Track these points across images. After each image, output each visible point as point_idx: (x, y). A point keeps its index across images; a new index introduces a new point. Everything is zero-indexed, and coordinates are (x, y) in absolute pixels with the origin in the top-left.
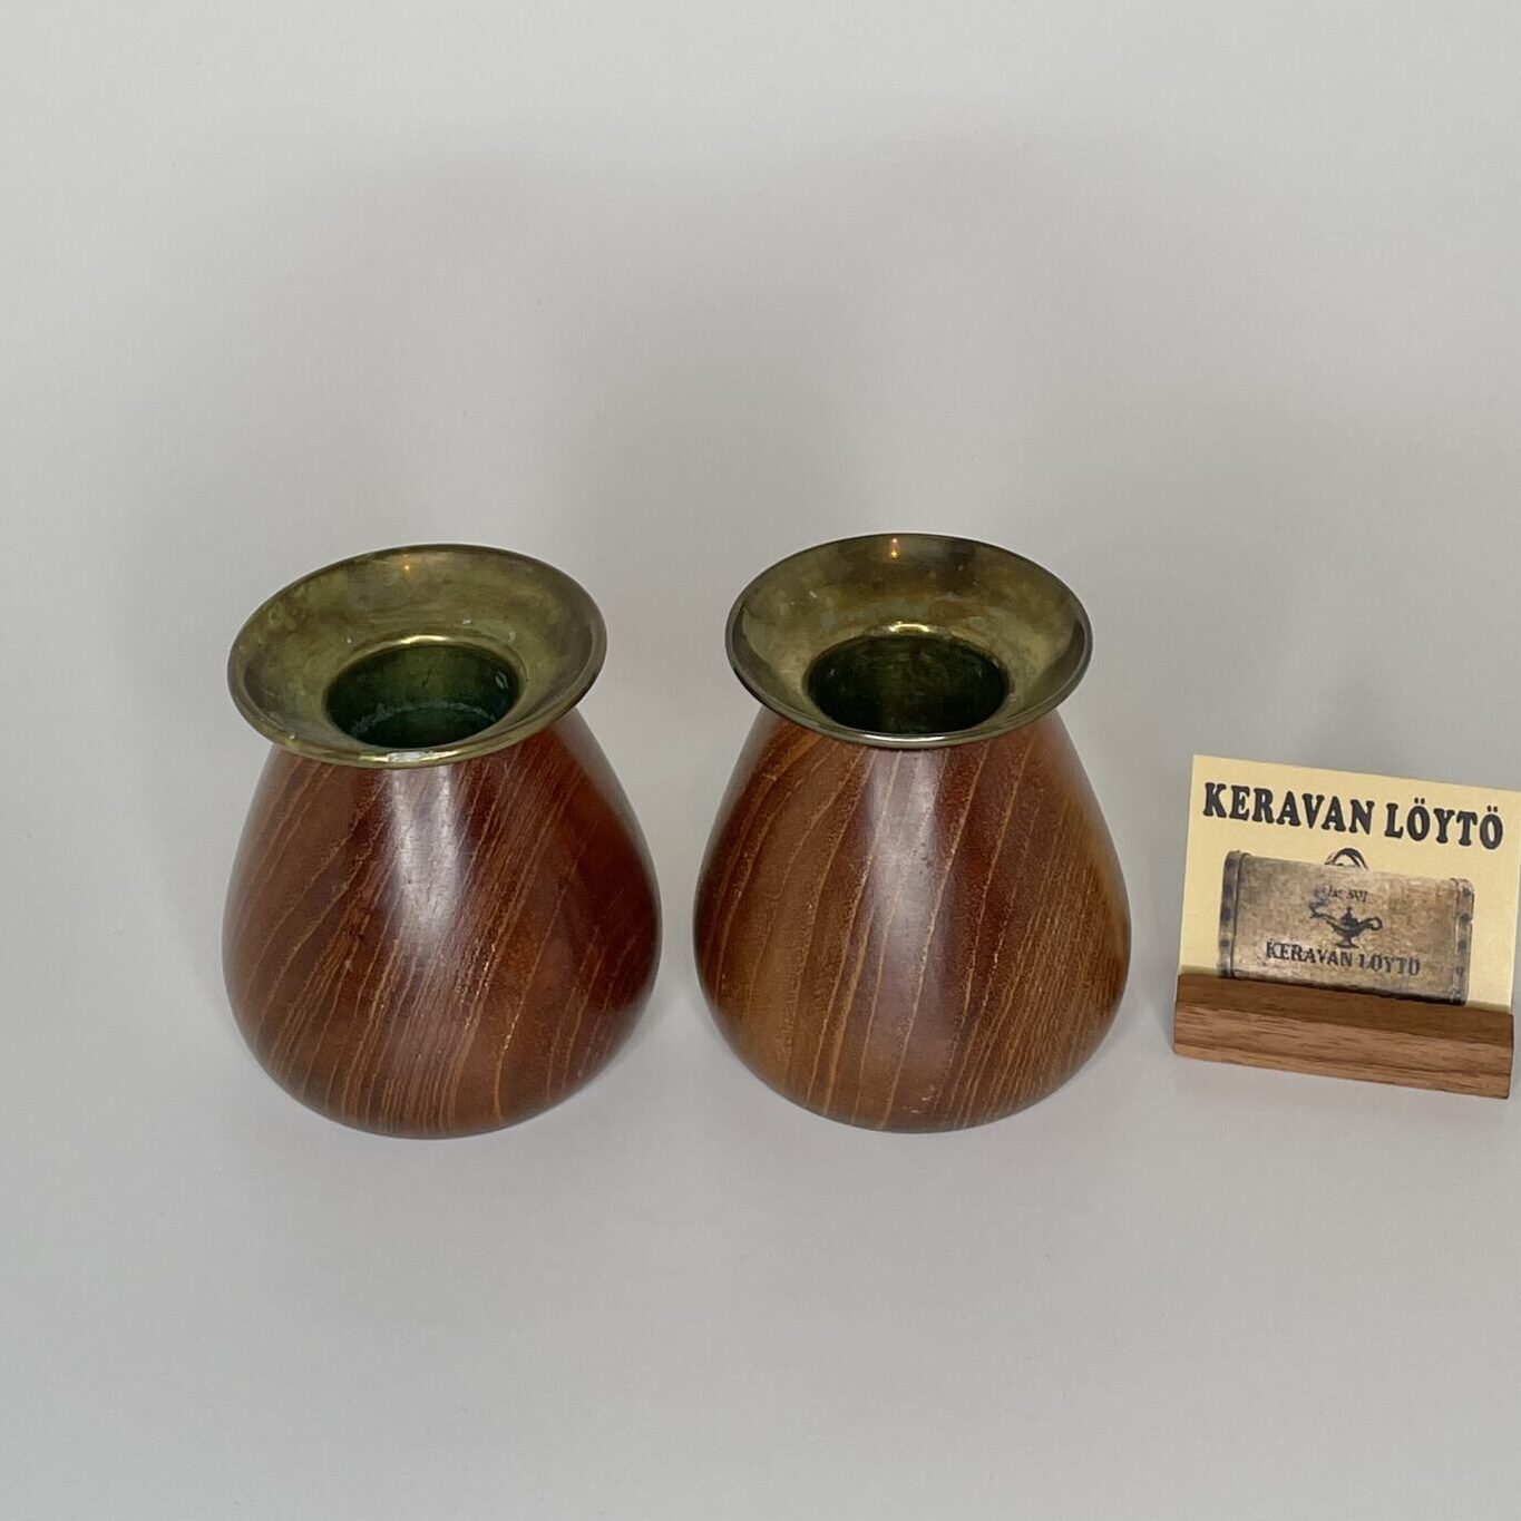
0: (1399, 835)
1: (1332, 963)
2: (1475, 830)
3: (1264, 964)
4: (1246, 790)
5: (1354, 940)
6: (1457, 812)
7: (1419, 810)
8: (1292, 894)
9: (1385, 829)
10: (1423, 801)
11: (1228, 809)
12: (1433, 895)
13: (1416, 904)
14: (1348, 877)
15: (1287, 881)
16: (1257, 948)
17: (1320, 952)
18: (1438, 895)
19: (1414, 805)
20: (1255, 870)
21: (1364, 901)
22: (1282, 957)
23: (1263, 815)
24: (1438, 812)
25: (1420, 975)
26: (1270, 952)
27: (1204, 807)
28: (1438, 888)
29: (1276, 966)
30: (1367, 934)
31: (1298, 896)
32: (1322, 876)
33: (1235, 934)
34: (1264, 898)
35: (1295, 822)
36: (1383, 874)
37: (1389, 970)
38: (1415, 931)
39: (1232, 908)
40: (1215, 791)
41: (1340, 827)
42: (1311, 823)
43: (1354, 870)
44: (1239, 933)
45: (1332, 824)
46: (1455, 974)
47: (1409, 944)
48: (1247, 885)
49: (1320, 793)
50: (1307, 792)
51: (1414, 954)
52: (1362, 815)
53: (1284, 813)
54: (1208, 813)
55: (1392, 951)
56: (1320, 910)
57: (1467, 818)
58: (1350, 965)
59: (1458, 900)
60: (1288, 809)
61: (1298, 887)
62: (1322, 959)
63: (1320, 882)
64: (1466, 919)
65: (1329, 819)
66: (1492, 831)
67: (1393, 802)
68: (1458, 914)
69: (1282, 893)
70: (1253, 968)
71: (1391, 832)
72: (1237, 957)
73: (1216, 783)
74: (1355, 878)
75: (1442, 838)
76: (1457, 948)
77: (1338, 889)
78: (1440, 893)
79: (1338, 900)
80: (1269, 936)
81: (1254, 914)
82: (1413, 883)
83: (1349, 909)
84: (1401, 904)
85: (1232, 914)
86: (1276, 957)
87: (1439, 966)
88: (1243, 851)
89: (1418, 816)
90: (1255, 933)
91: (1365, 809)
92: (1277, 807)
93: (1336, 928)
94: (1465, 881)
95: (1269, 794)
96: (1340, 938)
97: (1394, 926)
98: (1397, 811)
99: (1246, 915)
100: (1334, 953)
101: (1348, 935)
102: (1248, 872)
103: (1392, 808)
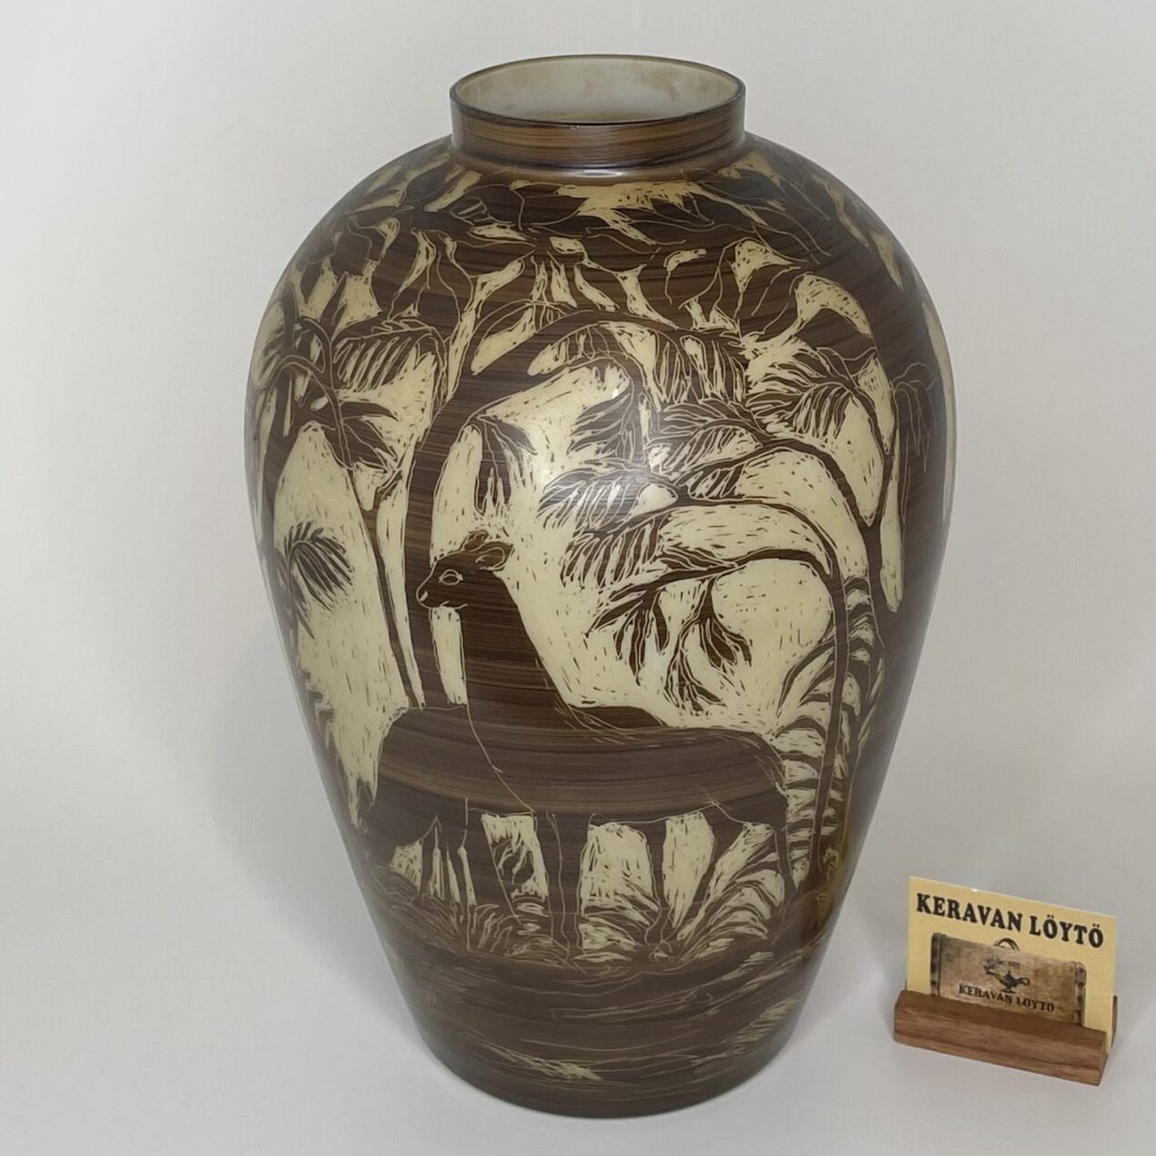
0: (1039, 934)
1: (1000, 1001)
2: (1085, 937)
3: (958, 996)
4: (943, 900)
5: (1013, 989)
6: (1074, 925)
7: (1050, 921)
8: (974, 959)
9: (1029, 929)
10: (1053, 917)
11: (932, 908)
12: (1060, 971)
13: (1051, 973)
14: (1008, 954)
15: (971, 952)
16: (954, 988)
17: (992, 993)
18: (1064, 971)
19: (1046, 918)
20: (950, 945)
21: (1018, 968)
22: (969, 994)
23: (953, 913)
24: (1063, 924)
25: (1054, 1012)
26: (962, 990)
27: (916, 906)
28: (1064, 964)
29: (966, 998)
30: (1021, 987)
31: (978, 961)
32: (992, 952)
33: (940, 977)
34: (957, 961)
35: (974, 920)
36: (1029, 954)
37: (1035, 1007)
38: (1049, 989)
39: (937, 964)
40: (923, 898)
41: (1002, 926)
42: (984, 922)
43: (1011, 951)
44: (942, 979)
45: (997, 924)
46: (1076, 1015)
47: (1046, 993)
48: (944, 952)
49: (989, 906)
50: (980, 904)
51: (1050, 1000)
52: (1015, 921)
53: (966, 915)
54: (919, 909)
55: (1036, 997)
56: (991, 970)
57: (1081, 929)
58: (1011, 1001)
59: (1076, 974)
60: (969, 913)
61: (977, 957)
62: (994, 997)
63: (991, 955)
64: (1082, 985)
65: (994, 921)
66: (1097, 938)
67: (1033, 915)
68: (1076, 982)
69: (967, 958)
70: (953, 997)
71: (1033, 932)
72: (942, 991)
73: (924, 893)
74: (1011, 955)
75: (1066, 938)
76: (1076, 1002)
77: (1002, 960)
78: (1067, 969)
79: (1001, 966)
80: (961, 982)
81: (951, 968)
82: (1049, 962)
83: (1009, 972)
84: (1041, 972)
85: (937, 968)
86: (964, 992)
87: (1065, 1009)
88: (943, 933)
89: (1050, 925)
90: (952, 979)
91: (1017, 917)
92: (962, 911)
93: (1002, 982)
94: (1080, 963)
95: (957, 905)
96: (1004, 987)
97: (1038, 984)
98: (1037, 922)
99: (947, 970)
100: (1000, 995)
101: (1009, 988)
102: (946, 945)
103: (1034, 919)
